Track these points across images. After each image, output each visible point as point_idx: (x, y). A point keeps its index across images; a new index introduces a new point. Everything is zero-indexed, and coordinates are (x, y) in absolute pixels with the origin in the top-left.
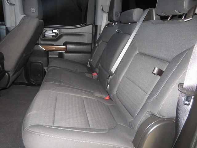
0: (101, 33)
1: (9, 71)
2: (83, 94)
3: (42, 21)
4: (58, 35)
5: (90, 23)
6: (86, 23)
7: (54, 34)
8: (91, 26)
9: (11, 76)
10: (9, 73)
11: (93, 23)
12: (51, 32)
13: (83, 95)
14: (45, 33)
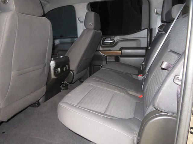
0: (155, 36)
1: (74, 71)
2: (116, 89)
3: (100, 31)
4: (115, 42)
5: (145, 28)
6: (141, 28)
7: (112, 41)
8: (146, 30)
9: (75, 74)
10: (74, 72)
11: (148, 27)
12: (110, 39)
13: (115, 91)
14: (104, 41)
